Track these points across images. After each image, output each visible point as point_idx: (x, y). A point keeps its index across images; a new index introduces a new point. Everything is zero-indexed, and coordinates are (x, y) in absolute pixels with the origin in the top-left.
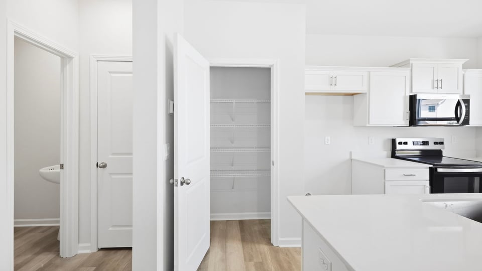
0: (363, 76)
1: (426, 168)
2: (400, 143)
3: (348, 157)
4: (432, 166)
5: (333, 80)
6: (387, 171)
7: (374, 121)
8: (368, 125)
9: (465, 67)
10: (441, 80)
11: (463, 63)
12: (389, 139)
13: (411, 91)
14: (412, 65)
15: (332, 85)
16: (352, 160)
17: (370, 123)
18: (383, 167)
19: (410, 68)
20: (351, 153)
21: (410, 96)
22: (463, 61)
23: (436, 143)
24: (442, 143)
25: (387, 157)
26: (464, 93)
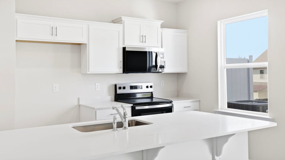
0: (82, 28)
1: (129, 107)
2: (120, 88)
3: (76, 103)
4: (132, 105)
5: (54, 31)
6: (97, 112)
7: (93, 69)
8: (88, 73)
9: (163, 26)
10: (145, 36)
11: (161, 23)
12: (112, 85)
13: (124, 44)
14: (124, 21)
15: (52, 35)
16: (80, 106)
17: (90, 71)
18: (94, 109)
19: (123, 25)
20: (79, 99)
21: (123, 47)
22: (161, 22)
23: (147, 87)
24: (151, 87)
25: (112, 101)
26: (162, 47)
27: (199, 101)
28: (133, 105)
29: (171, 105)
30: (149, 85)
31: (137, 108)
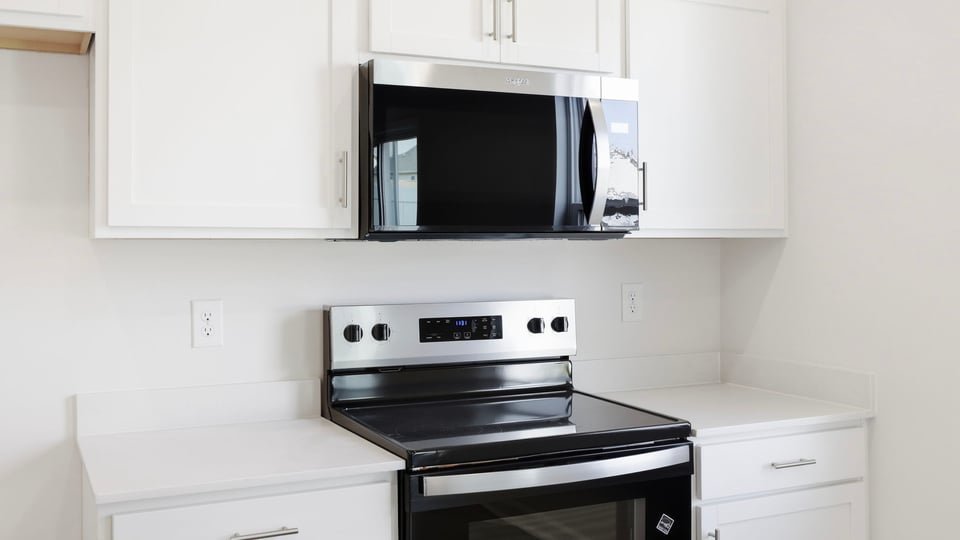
2: (353, 334)
20: (72, 404)
21: (356, 65)
23: (535, 326)
24: (559, 325)
25: (302, 415)
26: (626, 74)
27: (870, 420)
28: (409, 464)
29: (686, 459)
30: (547, 313)
31: (437, 486)
